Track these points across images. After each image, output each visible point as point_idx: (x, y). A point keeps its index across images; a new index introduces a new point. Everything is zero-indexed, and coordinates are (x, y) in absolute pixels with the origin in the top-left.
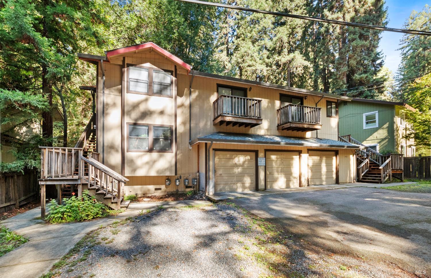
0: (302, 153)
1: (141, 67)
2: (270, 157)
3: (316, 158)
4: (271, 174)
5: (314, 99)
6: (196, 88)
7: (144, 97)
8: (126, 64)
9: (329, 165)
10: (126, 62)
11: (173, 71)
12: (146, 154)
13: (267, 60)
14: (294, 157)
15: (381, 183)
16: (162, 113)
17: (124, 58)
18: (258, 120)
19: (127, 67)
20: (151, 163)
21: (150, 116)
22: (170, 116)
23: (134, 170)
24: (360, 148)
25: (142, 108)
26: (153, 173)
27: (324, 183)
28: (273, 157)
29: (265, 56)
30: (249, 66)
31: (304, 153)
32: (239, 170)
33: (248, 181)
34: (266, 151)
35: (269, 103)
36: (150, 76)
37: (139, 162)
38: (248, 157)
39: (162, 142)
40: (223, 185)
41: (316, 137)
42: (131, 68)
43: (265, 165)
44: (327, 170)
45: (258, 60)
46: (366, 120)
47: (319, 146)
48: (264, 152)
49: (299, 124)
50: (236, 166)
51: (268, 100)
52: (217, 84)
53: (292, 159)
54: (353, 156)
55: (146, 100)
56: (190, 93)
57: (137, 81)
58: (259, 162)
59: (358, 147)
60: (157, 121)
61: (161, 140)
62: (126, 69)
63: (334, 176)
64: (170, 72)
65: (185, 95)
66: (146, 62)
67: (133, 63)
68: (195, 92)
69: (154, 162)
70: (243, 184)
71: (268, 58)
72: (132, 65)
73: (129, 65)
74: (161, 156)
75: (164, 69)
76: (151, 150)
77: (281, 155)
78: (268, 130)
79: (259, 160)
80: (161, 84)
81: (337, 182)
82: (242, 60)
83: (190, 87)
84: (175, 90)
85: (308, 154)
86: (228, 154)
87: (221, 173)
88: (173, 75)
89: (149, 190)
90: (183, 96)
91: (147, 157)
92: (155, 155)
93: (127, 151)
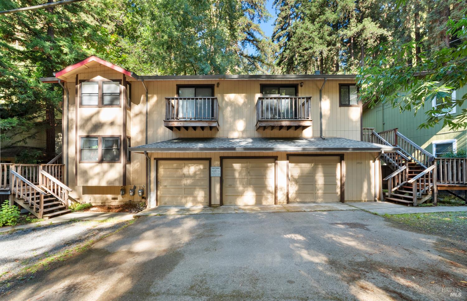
0: (277, 160)
1: (93, 82)
2: (232, 165)
3: (306, 167)
4: (233, 186)
5: (317, 85)
6: (153, 93)
7: (95, 110)
8: (78, 81)
9: (330, 176)
10: (79, 79)
11: (121, 80)
12: (97, 165)
13: (328, 38)
14: (269, 164)
15: (412, 205)
16: (112, 124)
17: (77, 75)
18: (211, 123)
19: (80, 83)
20: (102, 174)
21: (101, 128)
22: (120, 126)
23: (87, 181)
24: (381, 150)
25: (94, 120)
26: (104, 184)
27: (320, 200)
28: (237, 166)
29: (326, 33)
30: (306, 49)
31: (281, 160)
32: (188, 182)
33: (201, 195)
34: (222, 158)
35: (246, 97)
36: (101, 88)
37: (91, 173)
38: (201, 167)
39: (115, 152)
40: (168, 198)
41: (319, 136)
42: (83, 83)
43: (220, 176)
44: (325, 182)
45: (316, 39)
46: (436, 104)
47: (300, 150)
48: (219, 159)
49: (272, 122)
50: (184, 176)
51: (244, 94)
52: (177, 85)
53: (267, 167)
54: (374, 161)
55: (98, 113)
56: (147, 100)
57: (90, 94)
58: (212, 173)
59: (379, 149)
60: (108, 132)
61: (114, 150)
62: (78, 86)
63: (338, 191)
64: (118, 81)
65: (142, 103)
66: (96, 76)
67: (85, 79)
68: (152, 97)
69: (105, 173)
70: (195, 197)
71: (330, 35)
72: (84, 81)
73: (81, 81)
74: (111, 167)
75: (113, 79)
76: (101, 161)
77: (247, 162)
78: (243, 132)
79: (212, 170)
80: (111, 94)
81: (342, 200)
82: (298, 43)
83: (147, 93)
84: (124, 99)
85: (288, 161)
86: (175, 164)
87: (166, 184)
88: (121, 84)
89: (107, 199)
90: (140, 104)
91: (99, 168)
92: (105, 166)
93: (79, 163)
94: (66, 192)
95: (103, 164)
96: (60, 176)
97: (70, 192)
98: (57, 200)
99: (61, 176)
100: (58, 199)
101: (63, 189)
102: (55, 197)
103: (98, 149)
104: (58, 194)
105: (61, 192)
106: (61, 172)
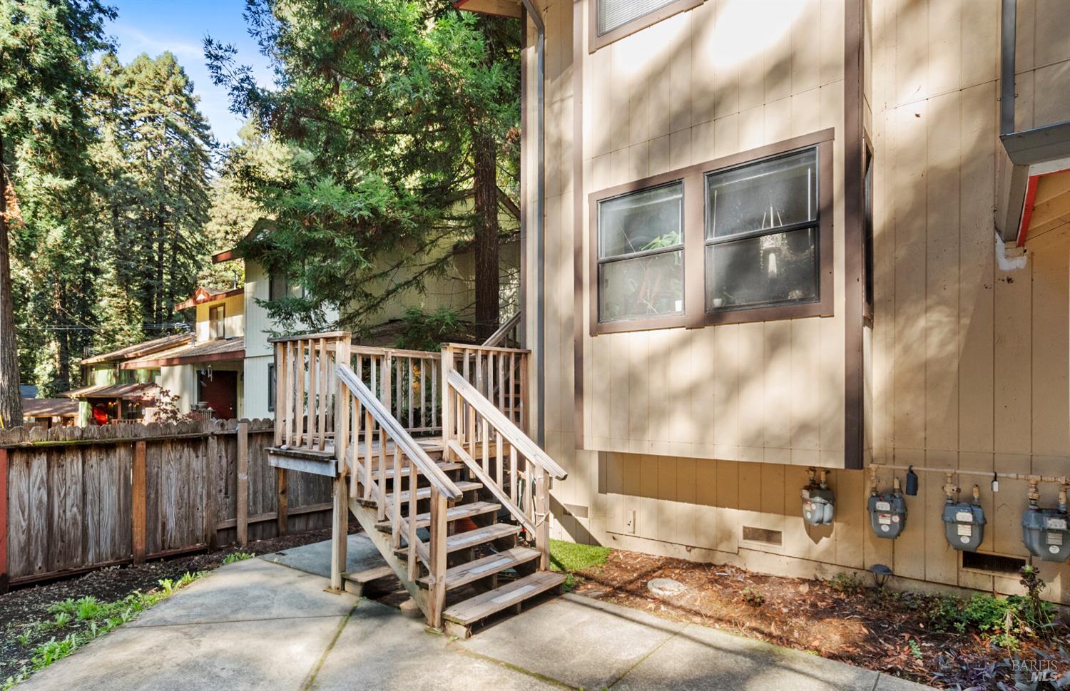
20: (716, 391)
22: (826, 69)
23: (636, 428)
26: (725, 448)
39: (772, 257)
69: (735, 384)
74: (775, 345)
76: (713, 317)
93: (593, 333)
94: (539, 476)
95: (723, 329)
96: (513, 404)
97: (555, 481)
98: (504, 516)
99: (517, 401)
100: (509, 514)
101: (527, 464)
102: (499, 502)
103: (681, 249)
104: (507, 490)
105: (519, 478)
106: (517, 387)
